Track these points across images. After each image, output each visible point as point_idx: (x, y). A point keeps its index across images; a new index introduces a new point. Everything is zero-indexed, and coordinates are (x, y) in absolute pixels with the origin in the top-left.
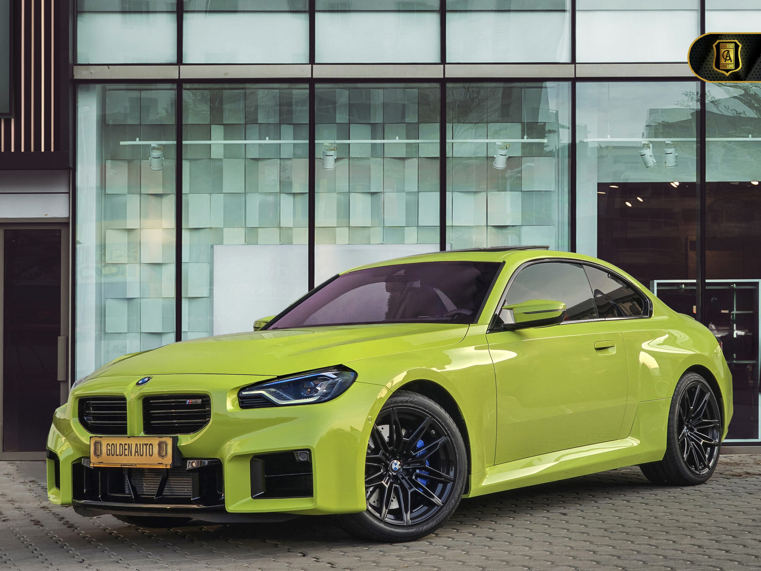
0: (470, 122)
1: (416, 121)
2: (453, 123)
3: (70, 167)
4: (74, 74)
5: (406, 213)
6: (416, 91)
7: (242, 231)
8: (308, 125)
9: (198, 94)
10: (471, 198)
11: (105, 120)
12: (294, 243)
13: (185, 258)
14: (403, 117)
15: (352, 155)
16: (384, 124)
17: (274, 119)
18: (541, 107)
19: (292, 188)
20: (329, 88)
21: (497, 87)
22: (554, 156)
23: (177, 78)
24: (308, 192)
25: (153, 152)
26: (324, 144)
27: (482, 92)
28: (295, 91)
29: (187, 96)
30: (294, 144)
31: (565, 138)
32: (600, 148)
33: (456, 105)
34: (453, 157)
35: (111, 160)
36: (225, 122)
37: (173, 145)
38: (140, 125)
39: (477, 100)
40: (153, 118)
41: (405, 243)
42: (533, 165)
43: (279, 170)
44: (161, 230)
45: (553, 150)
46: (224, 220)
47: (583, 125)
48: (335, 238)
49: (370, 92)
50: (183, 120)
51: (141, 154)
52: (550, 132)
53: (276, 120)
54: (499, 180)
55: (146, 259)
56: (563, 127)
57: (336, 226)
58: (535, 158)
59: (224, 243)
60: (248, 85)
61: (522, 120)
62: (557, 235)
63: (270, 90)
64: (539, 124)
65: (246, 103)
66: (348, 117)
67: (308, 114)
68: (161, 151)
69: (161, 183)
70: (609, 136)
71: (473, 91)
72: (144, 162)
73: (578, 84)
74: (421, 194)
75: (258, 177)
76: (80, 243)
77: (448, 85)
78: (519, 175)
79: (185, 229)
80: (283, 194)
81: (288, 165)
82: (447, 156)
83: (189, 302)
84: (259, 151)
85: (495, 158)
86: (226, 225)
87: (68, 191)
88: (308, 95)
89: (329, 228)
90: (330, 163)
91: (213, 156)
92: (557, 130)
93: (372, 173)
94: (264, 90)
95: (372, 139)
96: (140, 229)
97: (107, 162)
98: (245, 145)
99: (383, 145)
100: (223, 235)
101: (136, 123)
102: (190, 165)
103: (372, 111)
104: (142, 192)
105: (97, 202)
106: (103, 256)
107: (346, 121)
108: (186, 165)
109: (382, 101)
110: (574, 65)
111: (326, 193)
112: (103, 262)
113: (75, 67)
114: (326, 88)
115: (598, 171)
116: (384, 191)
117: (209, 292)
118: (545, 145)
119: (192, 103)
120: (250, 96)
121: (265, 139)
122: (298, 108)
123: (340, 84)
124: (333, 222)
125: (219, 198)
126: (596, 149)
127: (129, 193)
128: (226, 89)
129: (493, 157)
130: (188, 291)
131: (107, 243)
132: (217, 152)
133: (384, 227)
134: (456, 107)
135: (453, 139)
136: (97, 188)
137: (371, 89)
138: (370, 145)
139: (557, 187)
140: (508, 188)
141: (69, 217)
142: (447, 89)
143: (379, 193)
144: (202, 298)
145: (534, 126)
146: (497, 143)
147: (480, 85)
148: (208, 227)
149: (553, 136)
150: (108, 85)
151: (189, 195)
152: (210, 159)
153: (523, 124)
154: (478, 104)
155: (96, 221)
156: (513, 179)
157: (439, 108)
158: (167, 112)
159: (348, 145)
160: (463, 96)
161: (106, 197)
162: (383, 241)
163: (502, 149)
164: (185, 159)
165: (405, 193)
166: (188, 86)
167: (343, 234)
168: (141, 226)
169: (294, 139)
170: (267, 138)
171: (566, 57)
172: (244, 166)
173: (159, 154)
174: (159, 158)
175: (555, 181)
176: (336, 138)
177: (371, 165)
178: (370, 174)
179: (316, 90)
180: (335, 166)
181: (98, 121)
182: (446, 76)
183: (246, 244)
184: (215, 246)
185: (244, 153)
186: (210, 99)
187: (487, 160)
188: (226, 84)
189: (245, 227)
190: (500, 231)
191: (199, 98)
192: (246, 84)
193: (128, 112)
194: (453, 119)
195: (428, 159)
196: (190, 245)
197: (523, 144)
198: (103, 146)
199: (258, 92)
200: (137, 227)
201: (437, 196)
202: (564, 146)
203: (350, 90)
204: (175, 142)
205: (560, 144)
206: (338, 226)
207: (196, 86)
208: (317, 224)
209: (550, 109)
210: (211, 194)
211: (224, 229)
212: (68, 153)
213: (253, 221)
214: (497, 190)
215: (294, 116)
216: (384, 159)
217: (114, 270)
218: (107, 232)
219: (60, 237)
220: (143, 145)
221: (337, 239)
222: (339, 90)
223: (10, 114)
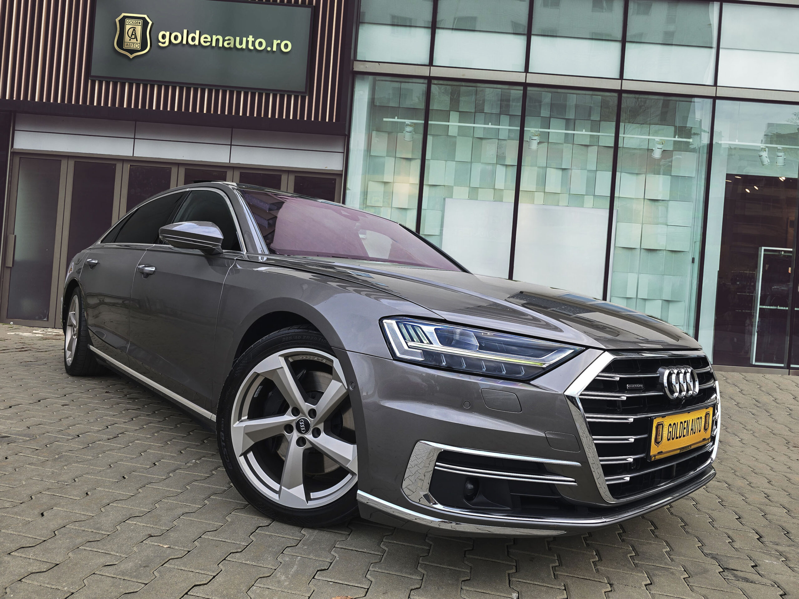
0: (638, 123)
1: (599, 119)
2: (625, 123)
3: (346, 134)
4: (354, 67)
5: (586, 185)
6: (600, 97)
7: (467, 189)
8: (520, 117)
9: (442, 88)
10: (634, 177)
11: (374, 102)
12: (504, 201)
13: (424, 206)
14: (590, 115)
15: (550, 141)
16: (575, 120)
17: (496, 110)
18: (689, 116)
19: (505, 161)
20: (537, 91)
21: (659, 99)
22: (696, 152)
23: (428, 75)
24: (516, 164)
25: (407, 128)
26: (531, 131)
27: (647, 102)
28: (512, 91)
29: (435, 89)
30: (509, 130)
31: (705, 140)
32: (730, 149)
33: (628, 110)
34: (623, 147)
35: (376, 131)
36: (460, 110)
37: (421, 123)
38: (399, 107)
39: (644, 107)
40: (408, 103)
41: (584, 207)
42: (681, 157)
43: (497, 148)
44: (409, 184)
45: (696, 147)
46: (454, 181)
47: (719, 131)
48: (534, 200)
49: (567, 96)
50: (430, 106)
51: (398, 129)
52: (695, 134)
53: (498, 112)
54: (655, 166)
55: (396, 203)
56: (705, 131)
57: (535, 191)
58: (683, 152)
59: (453, 197)
60: (479, 85)
61: (676, 123)
62: (694, 209)
63: (495, 89)
64: (687, 128)
65: (477, 97)
66: (549, 113)
67: (521, 108)
68: (412, 127)
69: (411, 151)
70: (737, 140)
71: (641, 100)
72: (399, 134)
73: (717, 101)
74: (598, 172)
75: (481, 151)
76: (349, 190)
77: (624, 95)
78: (670, 164)
79: (426, 185)
80: (499, 165)
81: (504, 144)
82: (619, 146)
84: (483, 133)
85: (653, 150)
86: (455, 185)
87: (343, 151)
88: (522, 95)
89: (530, 192)
90: (534, 145)
91: (450, 134)
92: (700, 133)
93: (564, 154)
94: (490, 89)
95: (566, 130)
96: (393, 182)
97: (373, 132)
98: (474, 127)
99: (573, 135)
100: (453, 192)
101: (396, 106)
102: (433, 139)
103: (567, 110)
104: (396, 155)
105: (364, 160)
106: (365, 200)
107: (548, 116)
108: (430, 139)
109: (575, 103)
110: (715, 87)
111: (530, 167)
112: (365, 205)
113: (355, 62)
114: (535, 91)
115: (727, 165)
116: (572, 168)
117: (439, 231)
118: (690, 143)
119: (437, 94)
120: (480, 93)
121: (488, 124)
122: (514, 104)
123: (545, 88)
124: (533, 188)
125: (452, 165)
126: (727, 149)
127: (387, 156)
128: (463, 86)
129: (652, 149)
130: (425, 229)
131: (368, 191)
132: (453, 131)
133: (569, 194)
134: (628, 111)
135: (624, 134)
136: (364, 150)
137: (568, 94)
138: (564, 135)
139: (697, 175)
140: (662, 173)
141: (343, 170)
142: (623, 98)
143: (568, 170)
144: (434, 236)
145: (684, 129)
146: (656, 140)
147: (646, 96)
148: (443, 185)
149: (697, 138)
150: (377, 76)
151: (431, 160)
152: (448, 135)
153: (675, 127)
154: (644, 111)
155: (362, 174)
156: (665, 166)
157: (616, 111)
158: (419, 99)
159: (548, 133)
160: (633, 104)
161: (371, 157)
162: (568, 204)
163: (659, 144)
164: (430, 135)
165: (586, 171)
166: (436, 82)
167: (539, 197)
169: (509, 126)
170: (490, 124)
171: (710, 82)
172: (472, 142)
173: (411, 129)
174: (411, 132)
175: (696, 170)
176: (539, 127)
177: (564, 149)
178: (562, 155)
179: (528, 92)
180: (538, 147)
181: (368, 102)
182: (623, 89)
183: (469, 199)
184: (446, 199)
185: (472, 133)
186: (451, 92)
187: (648, 151)
188: (463, 83)
189: (469, 187)
190: (653, 203)
191: (443, 91)
192: (477, 84)
193: (391, 97)
194: (625, 120)
195: (605, 148)
196: (428, 197)
197: (674, 141)
198: (371, 120)
199: (486, 90)
200: (391, 181)
201: (610, 174)
202: (704, 145)
203: (552, 94)
204: (423, 122)
205: (701, 144)
207: (441, 82)
208: (521, 189)
209: (696, 117)
210: (446, 161)
211: (454, 187)
212: (346, 124)
213: (475, 183)
214: (653, 173)
215: (510, 109)
216: (573, 145)
217: (373, 210)
218: (369, 183)
219: (335, 183)
220: (400, 122)
221: (535, 200)
222: (544, 93)
223: (305, 93)
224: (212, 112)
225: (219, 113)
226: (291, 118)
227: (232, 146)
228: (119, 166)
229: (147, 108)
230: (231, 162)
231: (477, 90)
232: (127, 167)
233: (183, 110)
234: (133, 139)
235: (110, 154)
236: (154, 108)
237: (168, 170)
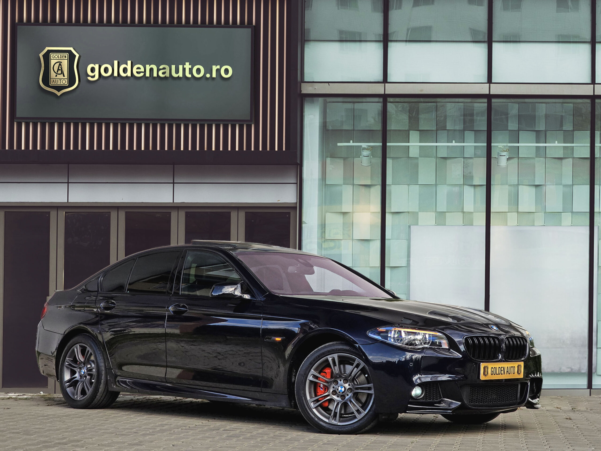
1: (571, 129)
2: (600, 131)
3: (298, 163)
4: (302, 89)
5: (563, 201)
6: (571, 105)
7: (434, 214)
8: (486, 132)
9: (400, 106)
11: (326, 126)
12: (474, 225)
13: (388, 235)
14: (561, 125)
15: (520, 156)
16: (546, 131)
17: (459, 127)
19: (473, 181)
20: (503, 102)
23: (383, 93)
24: (485, 184)
25: (363, 152)
26: (499, 147)
28: (476, 105)
29: (391, 107)
30: (475, 146)
34: (600, 158)
35: (330, 157)
36: (420, 129)
37: (379, 146)
38: (354, 130)
40: (363, 125)
41: (562, 225)
43: (463, 167)
44: (370, 213)
46: (419, 206)
49: (535, 106)
50: (388, 127)
51: (354, 153)
53: (462, 128)
55: (357, 236)
57: (507, 211)
59: (419, 224)
60: (439, 100)
63: (456, 104)
65: (437, 114)
66: (518, 125)
67: (486, 122)
68: (369, 151)
69: (370, 177)
72: (356, 160)
74: (575, 187)
75: (446, 172)
76: (305, 223)
77: (597, 101)
79: (388, 212)
80: (466, 186)
81: (470, 162)
82: (596, 157)
83: (391, 270)
84: (447, 152)
86: (420, 211)
87: (296, 182)
88: (486, 108)
89: (502, 213)
90: (503, 161)
91: (411, 155)
93: (536, 169)
94: (451, 103)
95: (536, 143)
96: (353, 212)
97: (327, 159)
98: (436, 146)
99: (545, 147)
100: (418, 218)
101: (351, 129)
102: (392, 162)
103: (536, 120)
104: (354, 183)
105: (319, 190)
106: (323, 233)
107: (516, 129)
108: (389, 162)
109: (545, 113)
111: (500, 186)
112: (323, 238)
113: (302, 84)
114: (500, 102)
116: (546, 184)
117: (407, 262)
119: (394, 113)
120: (440, 108)
121: (452, 142)
122: (478, 118)
123: (512, 99)
124: (505, 208)
125: (415, 189)
127: (344, 184)
128: (421, 102)
130: (390, 261)
131: (326, 223)
132: (414, 152)
133: (545, 212)
135: (600, 143)
136: (319, 179)
137: (536, 104)
138: (535, 147)
141: (297, 203)
142: (596, 104)
143: (542, 186)
144: (401, 268)
148: (407, 211)
150: (328, 98)
151: (392, 185)
152: (409, 157)
155: (318, 206)
157: (590, 119)
158: (375, 120)
159: (517, 147)
161: (326, 187)
162: (545, 223)
164: (389, 158)
166: (391, 100)
167: (513, 218)
168: (354, 210)
169: (475, 143)
170: (454, 141)
172: (435, 163)
173: (368, 153)
174: (368, 156)
176: (508, 142)
177: (536, 163)
178: (535, 171)
179: (493, 104)
180: (507, 164)
181: (319, 126)
182: (595, 94)
183: (436, 225)
184: (411, 226)
185: (435, 153)
186: (409, 110)
188: (422, 99)
189: (436, 212)
191: (400, 109)
192: (437, 99)
193: (344, 120)
194: (600, 128)
195: (580, 159)
196: (392, 225)
198: (324, 146)
199: (447, 105)
200: (351, 211)
201: (588, 188)
203: (520, 104)
204: (381, 144)
206: (509, 211)
207: (398, 100)
208: (492, 210)
210: (408, 185)
211: (419, 213)
212: (297, 152)
213: (442, 207)
215: (475, 124)
216: (546, 159)
217: (332, 244)
218: (326, 214)
219: (289, 218)
220: (356, 146)
221: (508, 221)
222: (511, 104)
223: (251, 121)
224: (151, 149)
225: (158, 149)
226: (237, 149)
227: (175, 184)
228: (53, 214)
229: (80, 149)
230: (175, 202)
231: (437, 106)
232: (62, 214)
233: (119, 149)
234: (67, 184)
235: (43, 202)
236: (87, 148)
237: (107, 215)
